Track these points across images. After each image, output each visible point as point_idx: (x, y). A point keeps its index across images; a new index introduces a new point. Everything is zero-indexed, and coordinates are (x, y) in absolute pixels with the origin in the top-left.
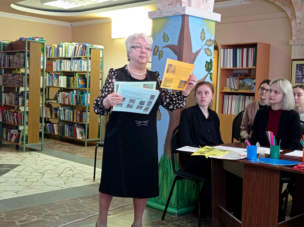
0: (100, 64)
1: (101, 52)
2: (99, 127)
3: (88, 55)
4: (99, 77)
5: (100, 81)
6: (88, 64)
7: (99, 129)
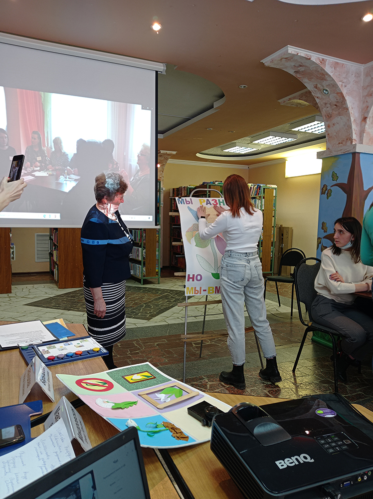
0: (274, 202)
1: (274, 191)
2: (271, 260)
3: (262, 195)
4: (272, 214)
5: (273, 218)
6: (261, 202)
7: (272, 263)
